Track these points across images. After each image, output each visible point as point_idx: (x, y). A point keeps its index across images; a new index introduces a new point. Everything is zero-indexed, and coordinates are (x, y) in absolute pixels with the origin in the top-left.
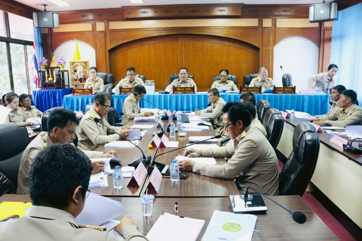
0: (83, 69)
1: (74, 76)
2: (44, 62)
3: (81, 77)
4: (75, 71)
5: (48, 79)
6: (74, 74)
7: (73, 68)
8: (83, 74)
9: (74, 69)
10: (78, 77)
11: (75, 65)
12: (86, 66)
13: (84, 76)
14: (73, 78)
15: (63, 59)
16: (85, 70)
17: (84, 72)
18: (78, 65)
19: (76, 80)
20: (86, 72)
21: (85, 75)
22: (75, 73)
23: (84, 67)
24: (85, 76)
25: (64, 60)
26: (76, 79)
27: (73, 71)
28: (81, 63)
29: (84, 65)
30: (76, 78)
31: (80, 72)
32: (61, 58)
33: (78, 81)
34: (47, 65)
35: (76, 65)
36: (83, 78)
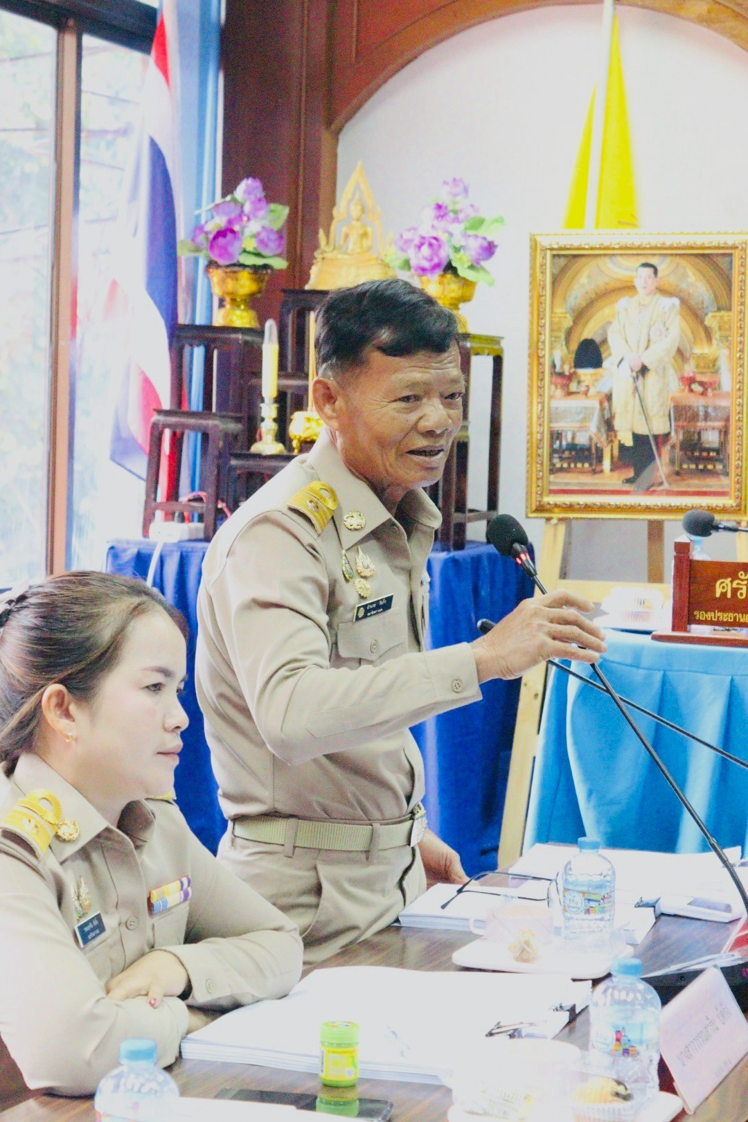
0: (676, 328)
1: (561, 403)
2: (254, 227)
3: (642, 430)
4: (590, 354)
5: (282, 421)
6: (564, 380)
7: (568, 322)
8: (675, 387)
9: (569, 333)
10: (608, 424)
11: (584, 282)
12: (724, 306)
13: (681, 413)
14: (556, 436)
15: (461, 203)
16: (702, 349)
17: (689, 369)
18: (628, 288)
19: (584, 455)
20: (712, 365)
21: (698, 403)
22: (586, 373)
23: (694, 313)
24: (694, 417)
25: (481, 222)
26: (582, 440)
27: (561, 355)
28: (664, 266)
29: (698, 286)
30: (587, 433)
31: (644, 370)
32: (444, 198)
33: (607, 464)
34: (280, 264)
35: (601, 282)
36: (676, 438)
